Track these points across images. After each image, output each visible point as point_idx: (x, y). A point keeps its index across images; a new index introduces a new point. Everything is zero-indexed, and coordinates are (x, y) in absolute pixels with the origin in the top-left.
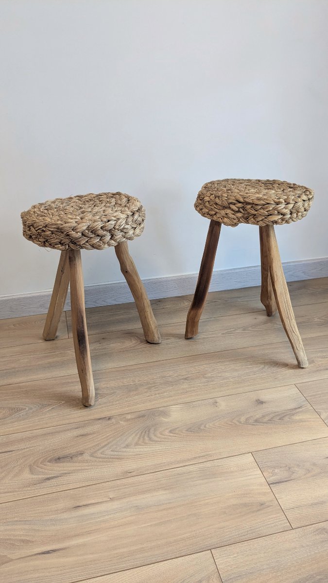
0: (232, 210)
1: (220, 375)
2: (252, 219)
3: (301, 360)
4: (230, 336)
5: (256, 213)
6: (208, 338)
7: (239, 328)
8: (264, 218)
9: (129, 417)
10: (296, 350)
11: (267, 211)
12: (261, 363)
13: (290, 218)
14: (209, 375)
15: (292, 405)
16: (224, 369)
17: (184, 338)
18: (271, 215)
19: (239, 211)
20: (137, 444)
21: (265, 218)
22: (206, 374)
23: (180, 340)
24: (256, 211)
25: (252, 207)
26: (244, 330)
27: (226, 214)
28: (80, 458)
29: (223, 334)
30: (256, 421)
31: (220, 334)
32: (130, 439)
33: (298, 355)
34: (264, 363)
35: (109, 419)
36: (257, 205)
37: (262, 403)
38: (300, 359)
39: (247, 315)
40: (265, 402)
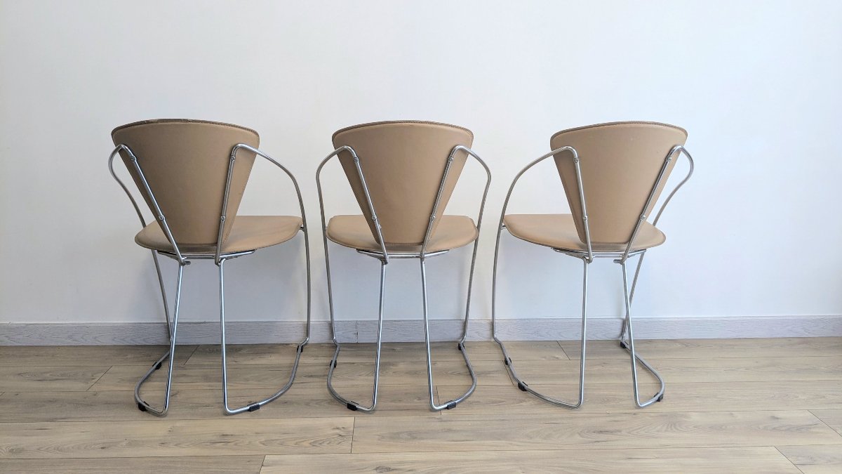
9: (652, 415)
15: (808, 423)
20: (666, 431)
28: (619, 433)
30: (774, 429)
32: (659, 427)
35: (634, 414)
37: (778, 418)
40: (781, 419)
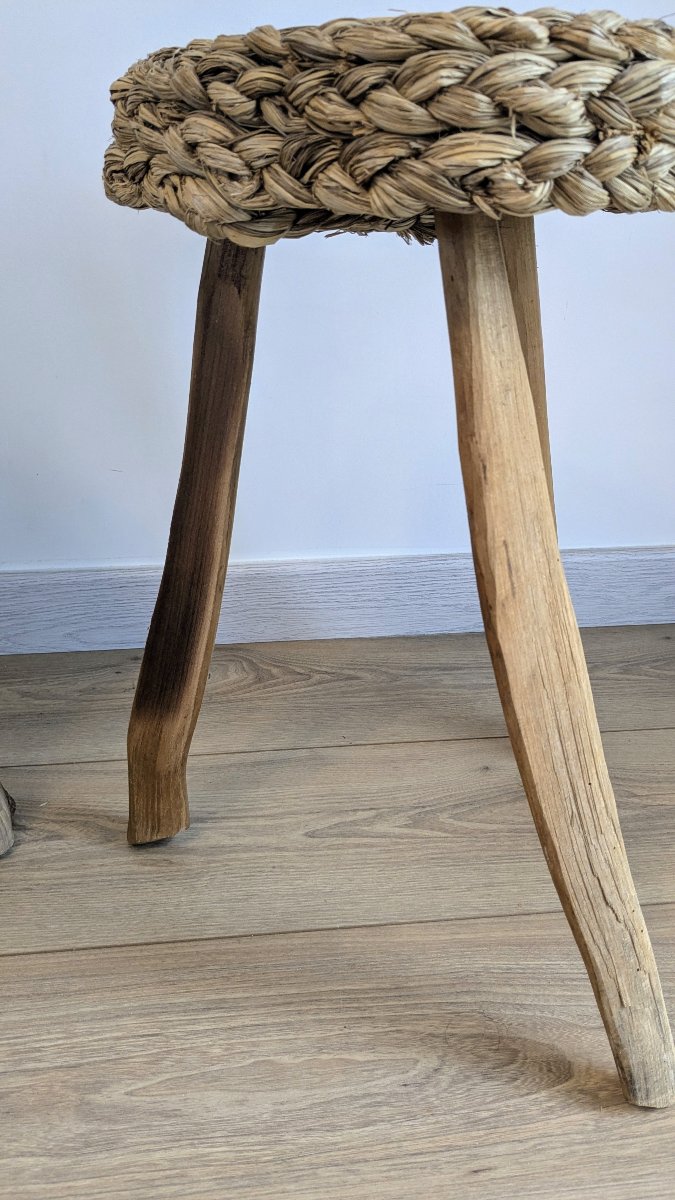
0: (220, 115)
1: (173, 1102)
2: (335, 173)
3: (644, 1064)
4: (343, 846)
5: (351, 115)
6: (233, 849)
7: (397, 811)
8: (401, 152)
10: (615, 1010)
11: (424, 102)
12: (427, 1039)
13: (590, 164)
14: (116, 1094)
16: (219, 1059)
17: (124, 840)
18: (453, 130)
19: (257, 124)
21: (417, 154)
22: (98, 1086)
23: (101, 848)
24: (356, 102)
25: (331, 80)
26: (416, 823)
27: (192, 147)
29: (311, 835)
31: (297, 836)
33: (624, 1037)
34: (445, 1038)
36: (360, 61)
38: (633, 1060)
39: (456, 747)
